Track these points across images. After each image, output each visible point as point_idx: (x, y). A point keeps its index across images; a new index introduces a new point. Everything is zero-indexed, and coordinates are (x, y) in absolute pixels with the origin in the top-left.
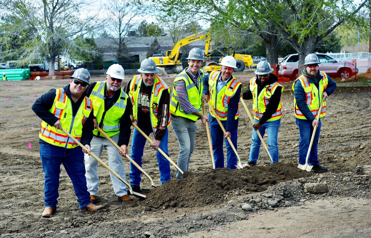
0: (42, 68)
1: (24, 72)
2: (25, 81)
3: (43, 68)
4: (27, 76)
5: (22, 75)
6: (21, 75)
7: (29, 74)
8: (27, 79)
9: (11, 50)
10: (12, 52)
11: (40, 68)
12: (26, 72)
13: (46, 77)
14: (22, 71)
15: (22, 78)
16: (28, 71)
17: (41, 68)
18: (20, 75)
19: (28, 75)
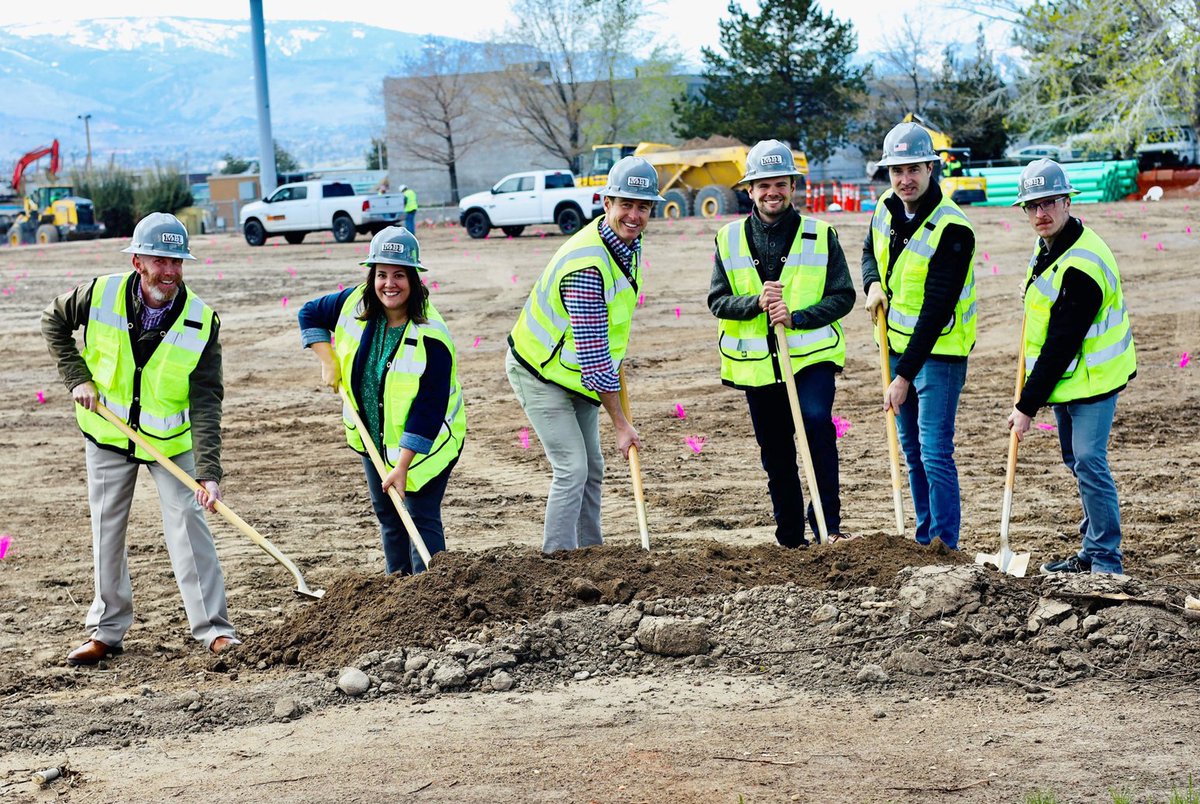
0: (1186, 158)
1: (1110, 173)
2: (1113, 205)
3: (1191, 158)
4: (1127, 187)
5: (1104, 185)
6: (1098, 183)
7: (1134, 179)
8: (1125, 197)
9: (1068, 100)
10: (1075, 104)
11: (1178, 156)
12: (1123, 173)
13: (1190, 188)
14: (1102, 170)
15: (1100, 194)
16: (1128, 170)
17: (1181, 158)
18: (1094, 185)
19: (1127, 182)
